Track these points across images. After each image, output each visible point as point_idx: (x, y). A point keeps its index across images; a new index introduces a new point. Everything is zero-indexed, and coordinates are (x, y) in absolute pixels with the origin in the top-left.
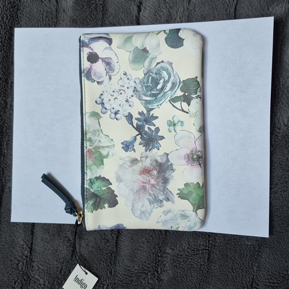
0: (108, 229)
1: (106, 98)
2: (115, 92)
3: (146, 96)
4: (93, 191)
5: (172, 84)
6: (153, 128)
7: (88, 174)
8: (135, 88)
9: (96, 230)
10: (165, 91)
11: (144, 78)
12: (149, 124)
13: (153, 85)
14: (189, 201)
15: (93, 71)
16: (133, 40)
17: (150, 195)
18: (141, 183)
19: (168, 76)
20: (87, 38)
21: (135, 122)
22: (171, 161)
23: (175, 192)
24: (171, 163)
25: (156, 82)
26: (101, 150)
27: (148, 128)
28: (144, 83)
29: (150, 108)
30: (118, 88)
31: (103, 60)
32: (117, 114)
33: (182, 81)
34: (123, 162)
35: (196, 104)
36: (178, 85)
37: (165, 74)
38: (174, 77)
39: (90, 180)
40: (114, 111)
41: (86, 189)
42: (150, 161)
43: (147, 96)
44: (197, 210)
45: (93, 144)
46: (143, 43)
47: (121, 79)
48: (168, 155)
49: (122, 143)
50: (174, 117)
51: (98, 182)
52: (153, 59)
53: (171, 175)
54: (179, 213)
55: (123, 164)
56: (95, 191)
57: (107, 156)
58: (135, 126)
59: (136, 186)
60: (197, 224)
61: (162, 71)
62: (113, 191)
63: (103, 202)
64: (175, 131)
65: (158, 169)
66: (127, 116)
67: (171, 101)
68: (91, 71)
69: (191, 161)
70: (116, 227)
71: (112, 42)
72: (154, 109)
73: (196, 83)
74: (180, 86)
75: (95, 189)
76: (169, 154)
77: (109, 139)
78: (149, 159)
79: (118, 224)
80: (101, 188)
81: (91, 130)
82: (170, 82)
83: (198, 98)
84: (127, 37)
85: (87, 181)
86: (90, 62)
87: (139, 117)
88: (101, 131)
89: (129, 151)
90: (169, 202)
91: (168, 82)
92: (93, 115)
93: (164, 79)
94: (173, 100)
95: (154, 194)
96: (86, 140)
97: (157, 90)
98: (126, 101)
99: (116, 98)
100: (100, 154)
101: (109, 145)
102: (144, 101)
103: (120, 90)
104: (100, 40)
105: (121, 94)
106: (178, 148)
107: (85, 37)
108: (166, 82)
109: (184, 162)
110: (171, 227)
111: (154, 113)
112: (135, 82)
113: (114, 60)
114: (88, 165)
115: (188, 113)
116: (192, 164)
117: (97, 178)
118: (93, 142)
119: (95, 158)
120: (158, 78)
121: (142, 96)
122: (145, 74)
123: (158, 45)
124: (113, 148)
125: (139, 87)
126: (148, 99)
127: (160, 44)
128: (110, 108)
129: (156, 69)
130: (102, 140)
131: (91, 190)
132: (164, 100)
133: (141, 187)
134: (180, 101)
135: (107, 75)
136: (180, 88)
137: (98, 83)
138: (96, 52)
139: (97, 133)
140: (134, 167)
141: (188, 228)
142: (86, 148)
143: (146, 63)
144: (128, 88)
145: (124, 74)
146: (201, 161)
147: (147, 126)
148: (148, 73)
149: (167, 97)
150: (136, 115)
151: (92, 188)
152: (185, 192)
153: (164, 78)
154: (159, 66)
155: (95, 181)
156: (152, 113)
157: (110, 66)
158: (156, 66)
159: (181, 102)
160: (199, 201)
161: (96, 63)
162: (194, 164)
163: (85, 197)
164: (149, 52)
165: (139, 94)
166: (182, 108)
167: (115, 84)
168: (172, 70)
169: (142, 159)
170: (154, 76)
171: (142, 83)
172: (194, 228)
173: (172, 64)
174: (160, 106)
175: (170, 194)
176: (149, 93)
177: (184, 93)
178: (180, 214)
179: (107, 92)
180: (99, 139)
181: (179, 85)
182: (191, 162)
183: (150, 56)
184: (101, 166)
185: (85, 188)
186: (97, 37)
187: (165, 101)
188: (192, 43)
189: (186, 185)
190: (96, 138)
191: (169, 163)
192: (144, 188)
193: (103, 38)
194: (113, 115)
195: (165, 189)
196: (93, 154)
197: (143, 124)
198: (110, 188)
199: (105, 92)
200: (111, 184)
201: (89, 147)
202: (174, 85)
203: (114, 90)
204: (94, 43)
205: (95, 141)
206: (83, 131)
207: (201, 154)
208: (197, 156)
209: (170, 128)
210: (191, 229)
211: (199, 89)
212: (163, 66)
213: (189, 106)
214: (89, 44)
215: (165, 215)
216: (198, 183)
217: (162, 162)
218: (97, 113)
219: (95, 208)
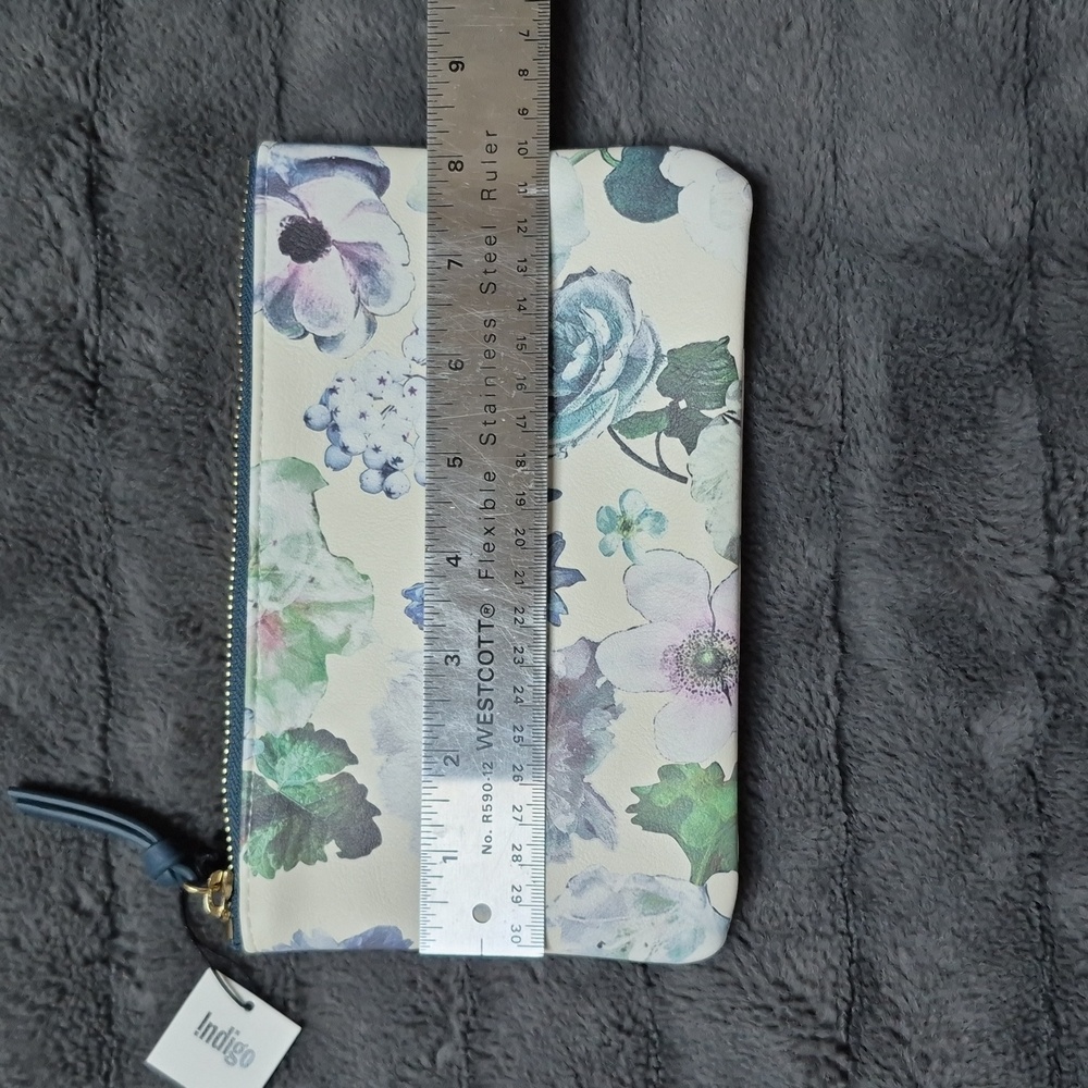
0: (336, 948)
1: (347, 405)
2: (389, 382)
4: (275, 787)
5: (623, 361)
7: (257, 715)
9: (286, 950)
10: (596, 389)
14: (677, 838)
15: (302, 292)
19: (612, 331)
20: (285, 161)
22: (609, 673)
23: (622, 800)
24: (608, 681)
26: (316, 619)
30: (400, 366)
31: (347, 251)
32: (391, 473)
33: (665, 352)
34: (407, 668)
35: (721, 446)
36: (648, 368)
37: (597, 321)
38: (636, 332)
39: (267, 741)
40: (378, 460)
41: (250, 780)
44: (706, 877)
45: (286, 590)
47: (416, 330)
48: (593, 646)
49: (408, 594)
50: (624, 494)
51: (300, 750)
53: (604, 729)
54: (632, 885)
55: (408, 679)
56: (287, 787)
57: (341, 643)
60: (707, 933)
62: (363, 790)
63: (320, 835)
64: (628, 552)
67: (617, 432)
68: (293, 293)
69: (691, 673)
70: (369, 940)
71: (387, 181)
73: (723, 362)
74: (659, 372)
75: (285, 779)
76: (598, 644)
77: (351, 575)
79: (377, 928)
80: (309, 776)
81: (279, 534)
82: (617, 354)
83: (726, 422)
85: (253, 745)
86: (289, 257)
88: (319, 539)
90: (595, 841)
91: (608, 352)
92: (293, 472)
93: (594, 340)
94: (627, 427)
96: (257, 575)
97: (563, 384)
99: (391, 408)
100: (313, 632)
101: (352, 596)
103: (409, 376)
104: (339, 171)
105: (412, 391)
106: (637, 620)
107: (278, 156)
108: (599, 355)
109: (661, 678)
110: (600, 946)
113: (393, 253)
114: (259, 677)
115: (683, 480)
116: (696, 687)
117: (296, 735)
118: (286, 583)
119: (291, 650)
120: (570, 335)
123: (578, 206)
124: (368, 612)
127: (585, 202)
128: (362, 448)
129: (561, 299)
130: (323, 578)
131: (271, 783)
132: (589, 424)
134: (656, 434)
135: (360, 314)
136: (655, 378)
137: (320, 341)
138: (319, 220)
139: (305, 547)
141: (666, 951)
142: (255, 606)
146: (731, 675)
149: (604, 415)
151: (272, 773)
152: (664, 800)
153: (592, 336)
154: (574, 287)
155: (288, 746)
157: (374, 278)
158: (562, 289)
159: (658, 437)
160: (718, 840)
161: (314, 260)
162: (702, 688)
163: (244, 812)
166: (661, 461)
167: (389, 351)
168: (627, 307)
172: (694, 949)
173: (630, 282)
174: (569, 449)
175: (600, 807)
177: (670, 400)
178: (637, 890)
179: (353, 380)
180: (310, 571)
181: (654, 368)
182: (691, 680)
184: (316, 684)
185: (245, 777)
186: (326, 160)
187: (591, 428)
188: (711, 203)
189: (667, 772)
190: (299, 567)
191: (599, 683)
193: (349, 165)
194: (374, 478)
195: (579, 785)
196: (284, 635)
198: (349, 777)
199: (348, 382)
200: (353, 760)
201: (267, 606)
202: (632, 366)
203: (386, 376)
204: (314, 181)
205: (292, 579)
206: (247, 537)
207: (732, 647)
208: (718, 654)
209: (609, 537)
210: (678, 954)
211: (733, 388)
212: (592, 288)
213: (689, 453)
214: (290, 186)
215: (576, 893)
216: (716, 764)
217: (570, 676)
218: (309, 466)
219: (283, 857)
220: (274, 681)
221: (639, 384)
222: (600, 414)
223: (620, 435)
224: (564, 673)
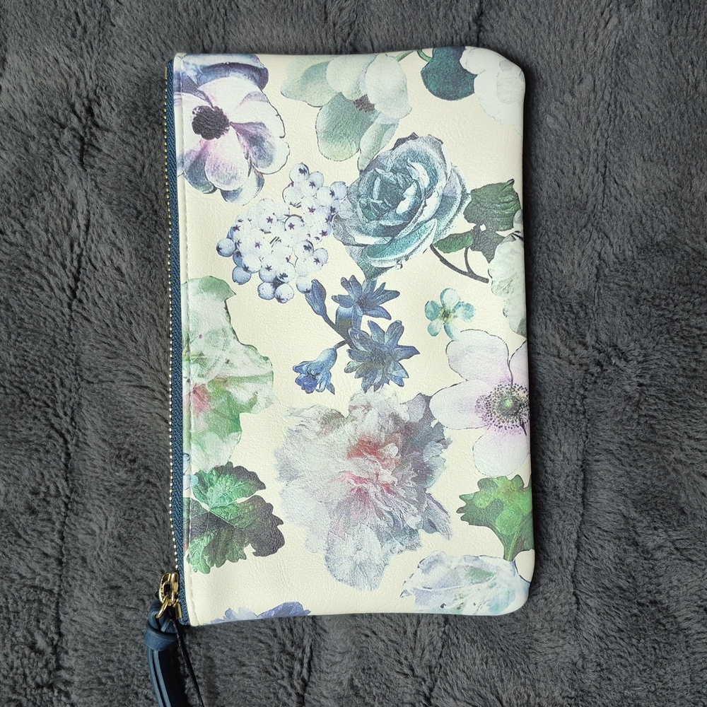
0: (256, 618)
1: (247, 238)
2: (275, 220)
3: (363, 233)
4: (207, 508)
5: (439, 199)
6: (384, 324)
7: (193, 458)
8: (333, 210)
9: (220, 622)
10: (421, 219)
11: (359, 183)
12: (374, 312)
13: (384, 202)
14: (493, 529)
15: (211, 160)
16: (328, 76)
17: (380, 515)
18: (352, 482)
19: (430, 178)
20: (194, 67)
21: (332, 308)
22: (439, 417)
23: (453, 504)
24: (439, 422)
25: (392, 195)
26: (232, 389)
27: (369, 324)
28: (359, 196)
29: (376, 266)
30: (282, 209)
31: (241, 130)
32: (280, 284)
33: (469, 191)
34: (298, 420)
35: (511, 256)
36: (457, 203)
37: (419, 171)
38: (448, 178)
39: (200, 476)
40: (269, 276)
41: (189, 504)
42: (376, 418)
43: (368, 234)
44: (514, 555)
45: (210, 369)
46: (358, 85)
47: (292, 183)
48: (427, 399)
49: (297, 369)
50: (444, 292)
51: (224, 481)
52: (385, 128)
53: (438, 456)
54: (464, 563)
55: (299, 428)
56: (215, 508)
57: (252, 403)
58: (333, 319)
59: (339, 492)
60: (516, 594)
61: (413, 164)
62: (270, 507)
63: (240, 541)
64: (448, 332)
65: (400, 441)
66: (309, 292)
67: (437, 248)
68: (205, 161)
69: (497, 414)
70: (279, 612)
71: (266, 78)
72: (386, 269)
73: (510, 197)
74: (465, 206)
75: (214, 502)
76: (431, 397)
77: (256, 358)
78: (373, 413)
79: (285, 604)
80: (231, 500)
81: (203, 331)
82: (435, 194)
83: (515, 239)
84: (312, 67)
85: (190, 479)
86: (200, 135)
87: (344, 292)
88: (231, 332)
89: (318, 391)
90: (436, 534)
91: (428, 193)
92: (211, 287)
93: (418, 183)
94: (444, 245)
95: (390, 513)
96: (189, 359)
97: (397, 217)
98: (305, 246)
99: (277, 239)
100: (229, 397)
101: (258, 372)
102: (358, 248)
103: (289, 216)
104: (232, 73)
105: (291, 226)
106: (457, 379)
107: (188, 64)
108: (422, 195)
109: (476, 419)
110: (442, 607)
111: (388, 280)
112: (333, 194)
113: (273, 128)
114: (193, 431)
115: (487, 281)
116: (502, 424)
117: (221, 470)
118: (210, 364)
119: (215, 411)
120: (401, 182)
121: (354, 233)
122: (361, 171)
123: (403, 90)
124: (269, 383)
125: (344, 209)
126: (371, 241)
127: (408, 87)
128: (259, 268)
129: (394, 157)
130: (235, 360)
131: (203, 505)
132: (417, 244)
133: (354, 492)
134: (464, 249)
135: (252, 173)
136: (463, 210)
137: (225, 194)
138: (220, 108)
139: (222, 339)
140: (332, 436)
141: (489, 607)
142: (189, 381)
143: (367, 140)
144: (312, 210)
145: (300, 170)
146: (525, 414)
147: (365, 319)
148: (370, 168)
149: (427, 237)
150: (334, 288)
151: (205, 498)
152: (482, 503)
153: (416, 181)
154: (403, 148)
156: (380, 280)
157: (261, 148)
158: (393, 149)
159: (466, 250)
160: (522, 529)
161: (218, 137)
162: (506, 424)
163: (185, 527)
164: (375, 107)
165: (344, 227)
166: (468, 268)
167: (274, 198)
168: (440, 160)
169: (355, 413)
170: (387, 176)
171: (353, 197)
172: (508, 604)
173: (442, 143)
174: (403, 262)
175: (439, 510)
176: (373, 225)
177: (474, 225)
178: (468, 566)
179: (250, 221)
180: (226, 356)
181: (462, 203)
182: (498, 419)
183: (378, 121)
184: (233, 434)
185: (185, 501)
186: (222, 65)
187: (419, 246)
188: (497, 86)
189: (483, 484)
190: (219, 353)
191: (433, 424)
192: (362, 495)
193: (240, 68)
194: (268, 289)
195: (423, 496)
196: (209, 401)
197: (355, 312)
198: (260, 499)
199: (246, 222)
200: (262, 486)
201: (196, 380)
202: (446, 202)
203: (272, 217)
204: (215, 81)
205: (214, 361)
206: (180, 333)
207: (525, 395)
208: (515, 400)
209: (435, 322)
210: (497, 609)
211: (518, 215)
212: (415, 148)
213: (489, 262)
214: (198, 85)
215: (425, 571)
216: (518, 476)
217: (412, 421)
218: (222, 282)
219: (215, 557)
220: (203, 433)
221: (451, 214)
222: (424, 236)
223: (439, 251)
224: (408, 419)
